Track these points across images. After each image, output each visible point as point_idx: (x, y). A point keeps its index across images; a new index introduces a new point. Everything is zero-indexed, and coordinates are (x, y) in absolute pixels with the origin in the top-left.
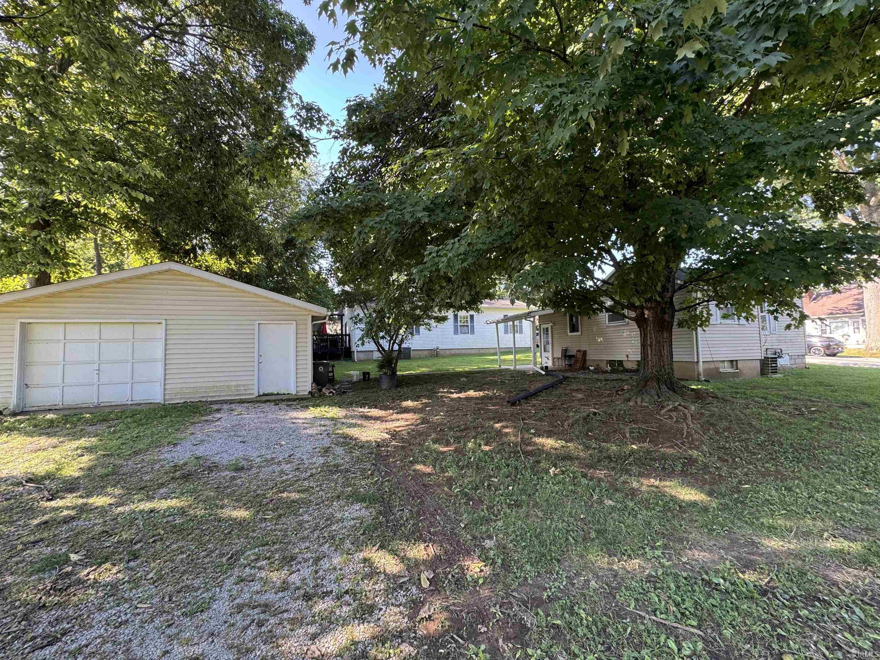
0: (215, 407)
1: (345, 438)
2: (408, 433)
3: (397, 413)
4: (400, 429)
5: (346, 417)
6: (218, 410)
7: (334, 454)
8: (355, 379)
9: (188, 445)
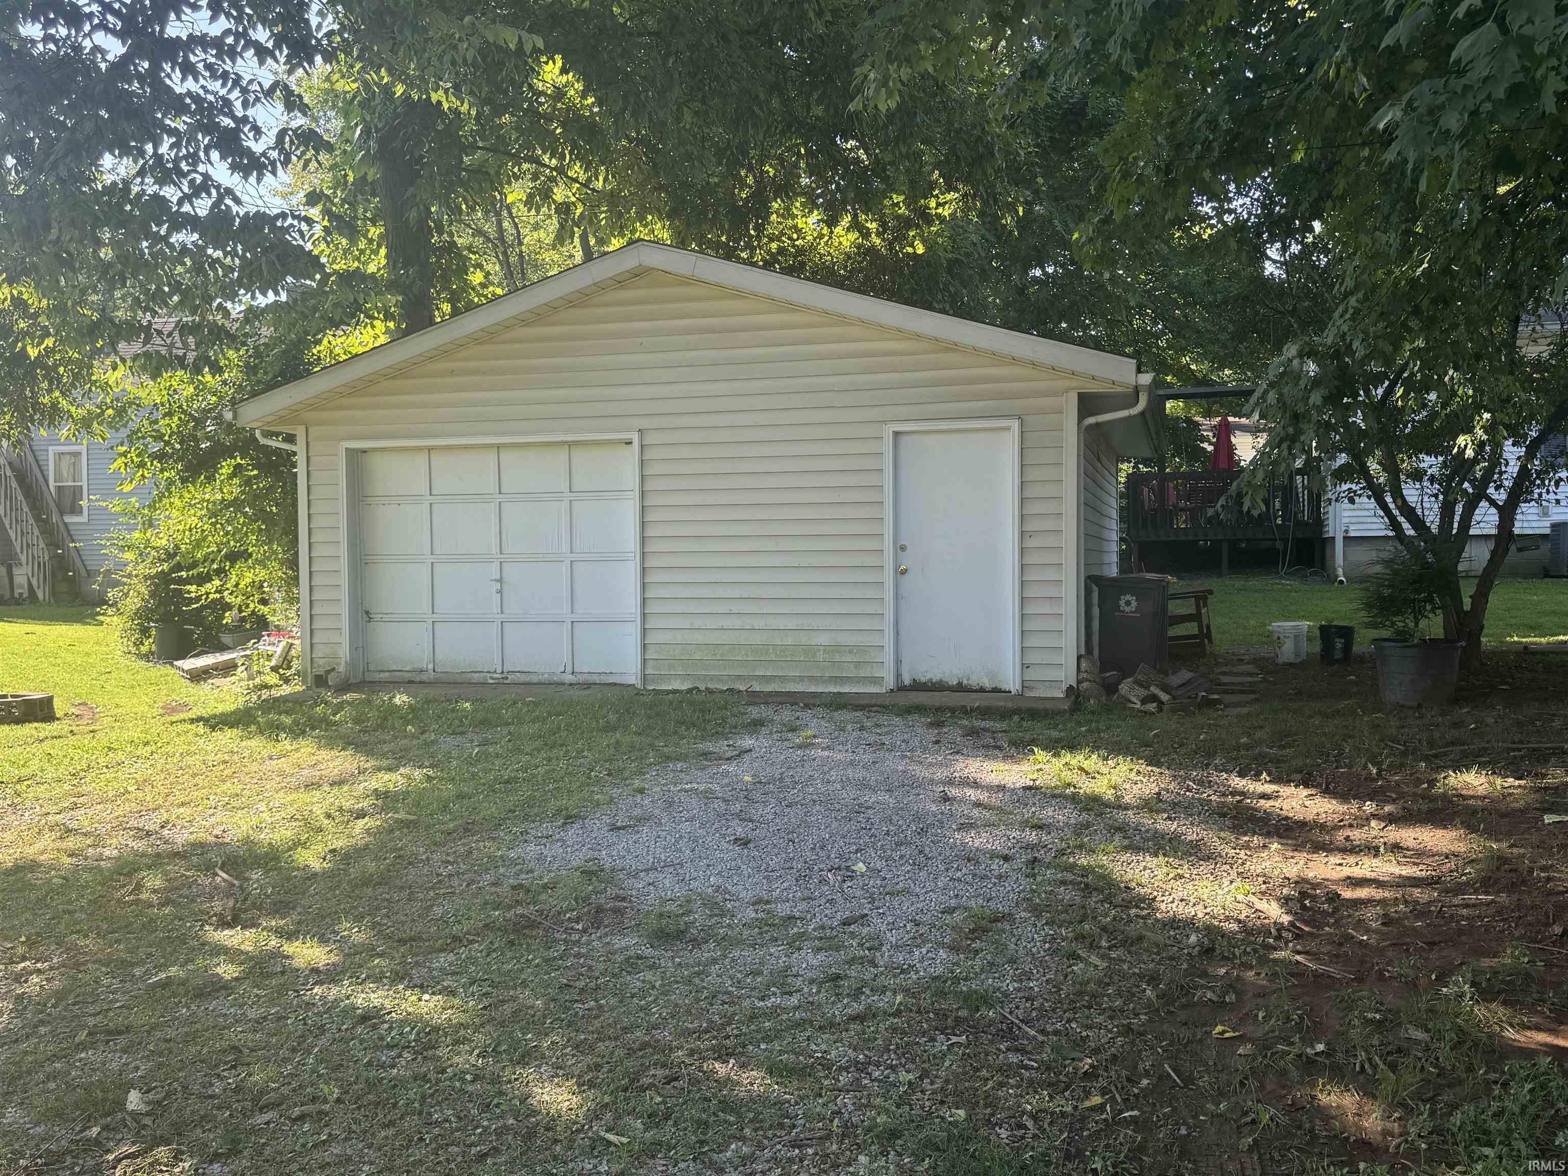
0: (754, 712)
1: (1088, 889)
2: (1387, 921)
3: (1391, 819)
4: (1363, 893)
5: (1151, 805)
6: (756, 725)
7: (1001, 949)
8: (1287, 652)
9: (598, 824)
